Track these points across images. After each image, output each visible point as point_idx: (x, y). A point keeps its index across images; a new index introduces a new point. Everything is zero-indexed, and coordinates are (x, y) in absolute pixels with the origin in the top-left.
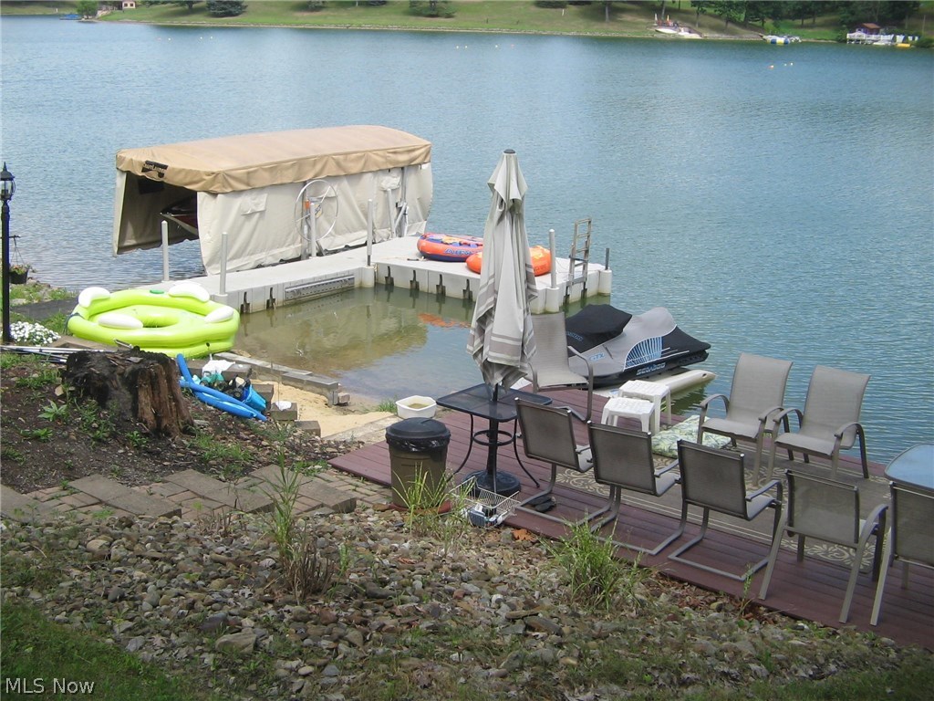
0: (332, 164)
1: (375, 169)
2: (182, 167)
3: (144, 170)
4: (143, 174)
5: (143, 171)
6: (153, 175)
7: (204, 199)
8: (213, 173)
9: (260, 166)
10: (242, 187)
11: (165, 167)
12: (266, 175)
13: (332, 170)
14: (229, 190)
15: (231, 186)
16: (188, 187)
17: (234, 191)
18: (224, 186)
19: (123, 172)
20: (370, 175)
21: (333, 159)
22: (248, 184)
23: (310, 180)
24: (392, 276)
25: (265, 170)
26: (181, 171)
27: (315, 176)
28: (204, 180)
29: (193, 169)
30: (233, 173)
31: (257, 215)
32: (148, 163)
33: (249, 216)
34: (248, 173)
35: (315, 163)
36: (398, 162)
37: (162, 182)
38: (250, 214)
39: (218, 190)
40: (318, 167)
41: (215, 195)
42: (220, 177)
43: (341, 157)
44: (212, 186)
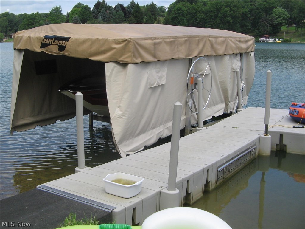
0: (208, 45)
1: (231, 53)
2: (86, 37)
3: (43, 45)
4: (43, 50)
5: (41, 47)
6: (53, 50)
7: (113, 70)
8: (124, 41)
9: (163, 38)
10: (149, 58)
11: (67, 39)
12: (167, 48)
13: (208, 51)
14: (139, 60)
15: (141, 56)
16: (93, 58)
17: (143, 62)
18: (134, 56)
19: (20, 51)
20: (228, 57)
21: (209, 40)
22: (154, 56)
23: (196, 57)
24: (284, 143)
25: (166, 43)
26: (85, 41)
27: (199, 54)
28: (114, 48)
29: (100, 38)
30: (143, 42)
31: (160, 89)
32: (46, 37)
33: (154, 89)
34: (155, 44)
35: (199, 42)
36: (241, 49)
37: (64, 56)
38: (156, 87)
39: (129, 60)
40: (201, 46)
41: (124, 65)
42: (131, 46)
43: (213, 40)
44: (122, 55)
